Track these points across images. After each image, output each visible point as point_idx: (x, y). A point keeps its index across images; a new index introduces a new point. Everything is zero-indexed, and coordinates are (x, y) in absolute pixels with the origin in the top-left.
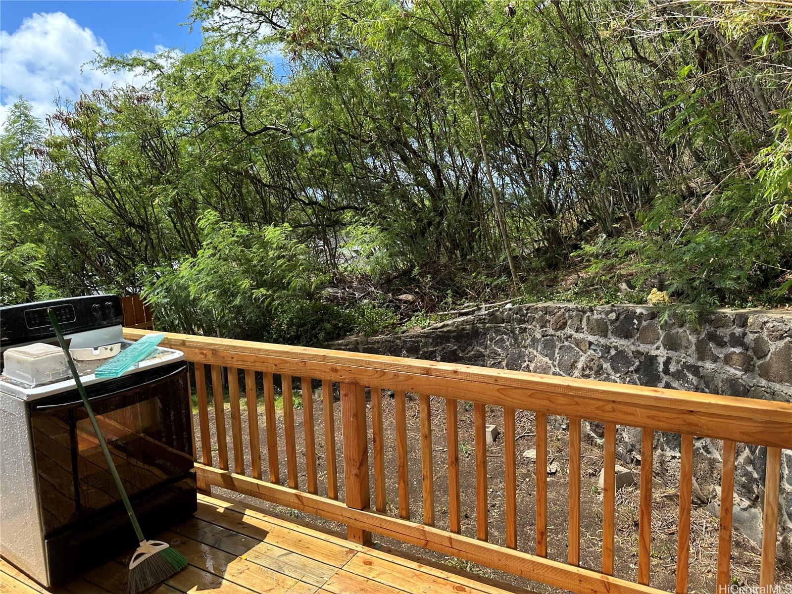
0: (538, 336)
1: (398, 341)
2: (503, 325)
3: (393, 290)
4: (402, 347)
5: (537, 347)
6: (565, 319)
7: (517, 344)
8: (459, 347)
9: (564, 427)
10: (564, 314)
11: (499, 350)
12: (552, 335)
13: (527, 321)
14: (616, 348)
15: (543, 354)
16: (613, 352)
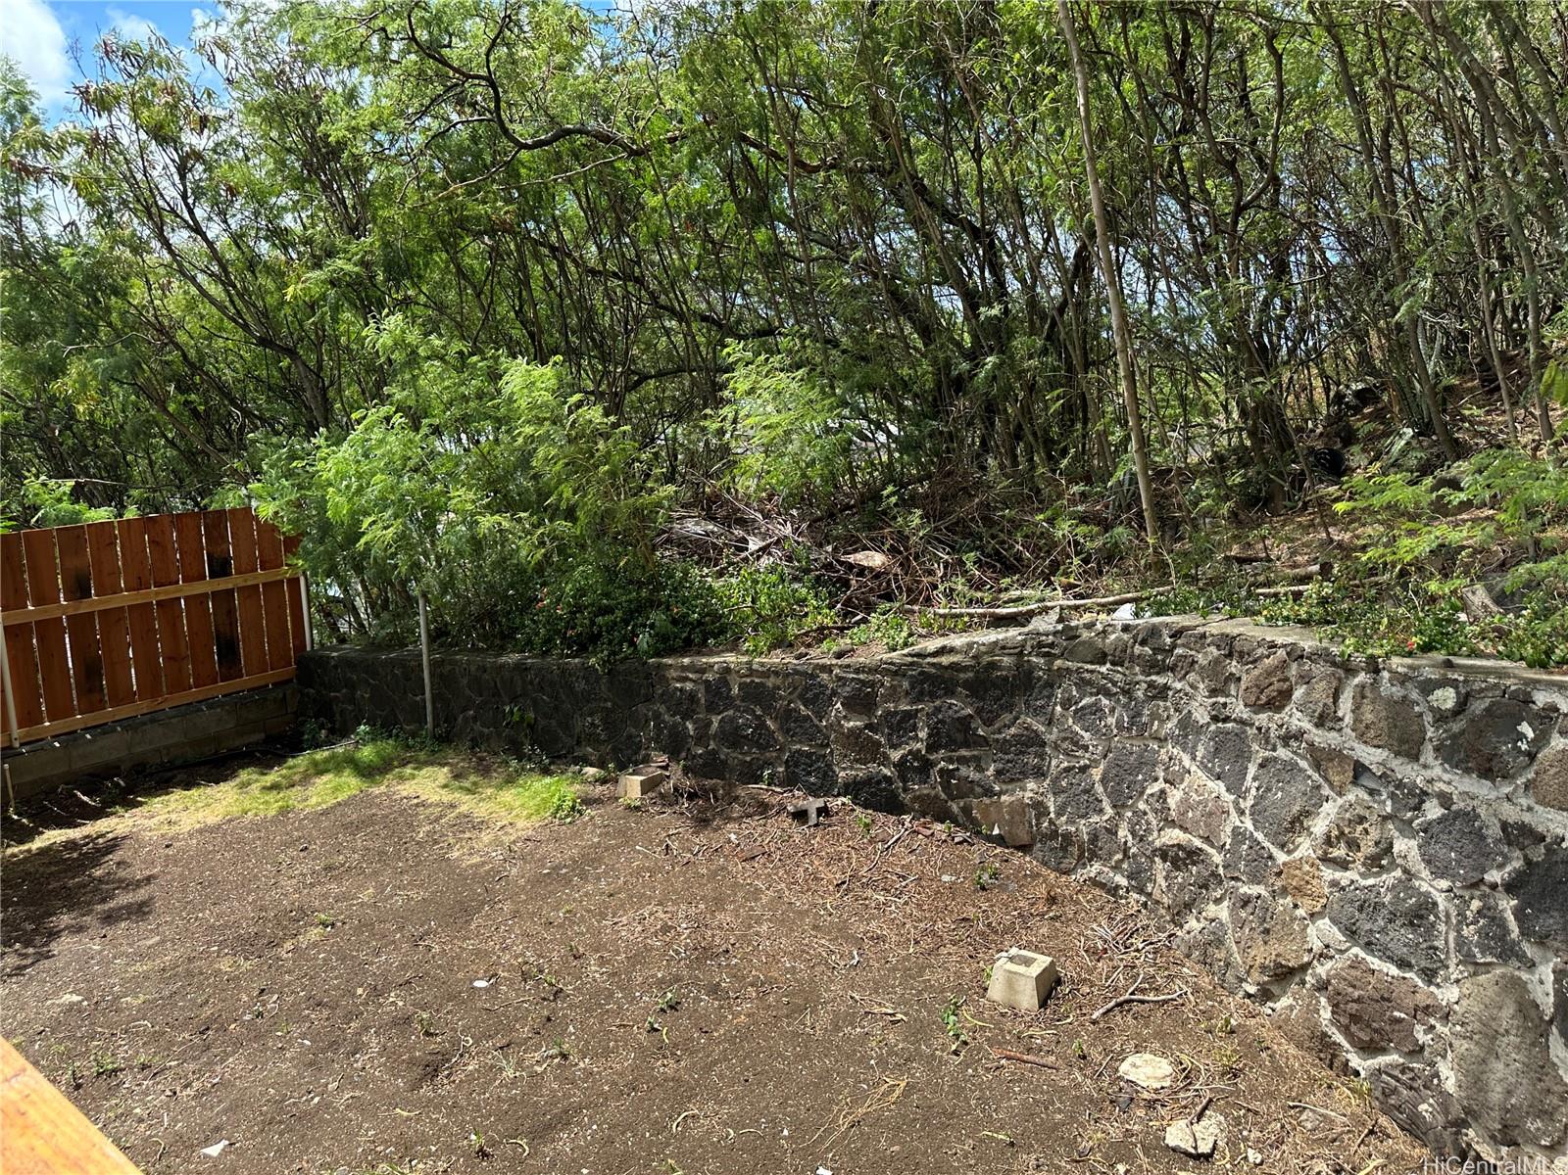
0: (1201, 716)
1: (825, 676)
2: (1103, 669)
3: (836, 539)
4: (834, 693)
5: (1194, 748)
6: (1286, 679)
7: (1136, 725)
8: (979, 711)
9: (1252, 990)
10: (1283, 665)
11: (1087, 735)
12: (1242, 722)
13: (1172, 669)
14: (1445, 800)
15: (1210, 771)
16: (1433, 811)
